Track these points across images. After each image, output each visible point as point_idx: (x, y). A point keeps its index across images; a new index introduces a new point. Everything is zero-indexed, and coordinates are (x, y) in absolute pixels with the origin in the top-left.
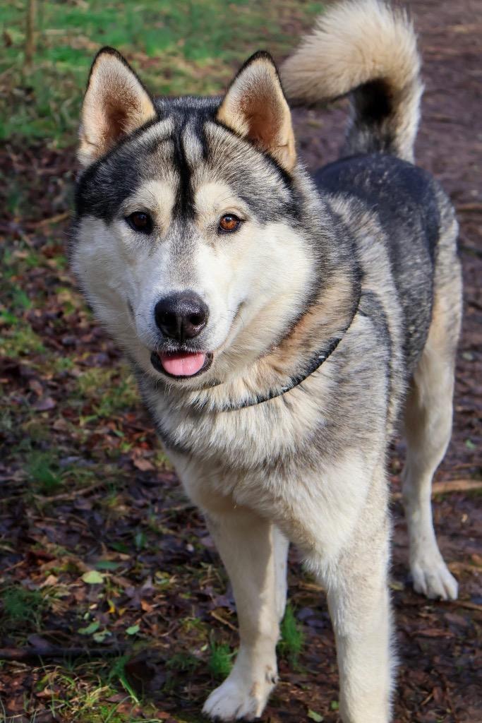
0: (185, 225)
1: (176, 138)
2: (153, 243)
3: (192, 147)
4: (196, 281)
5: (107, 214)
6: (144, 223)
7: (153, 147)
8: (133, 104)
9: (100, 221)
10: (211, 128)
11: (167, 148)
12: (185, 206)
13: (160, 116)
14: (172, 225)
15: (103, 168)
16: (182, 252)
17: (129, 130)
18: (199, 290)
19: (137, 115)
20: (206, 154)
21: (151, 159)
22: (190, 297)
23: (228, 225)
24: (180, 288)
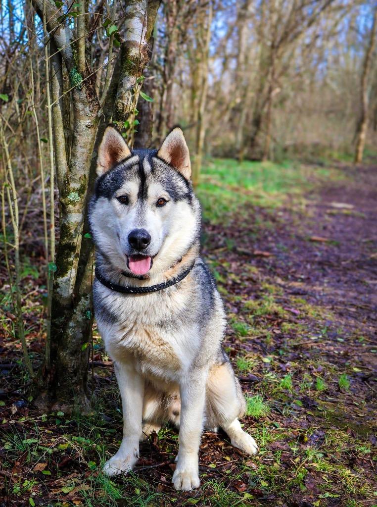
0: (142, 201)
1: (140, 163)
2: (129, 210)
3: (147, 167)
4: (146, 225)
5: (109, 196)
6: (125, 200)
7: (130, 167)
8: (121, 149)
9: (106, 199)
10: (155, 160)
11: (136, 167)
12: (143, 194)
13: (133, 155)
14: (137, 201)
15: (108, 177)
16: (141, 213)
17: (119, 160)
18: (147, 229)
19: (122, 154)
20: (153, 170)
21: (129, 172)
22: (143, 232)
23: (161, 203)
24: (140, 228)
